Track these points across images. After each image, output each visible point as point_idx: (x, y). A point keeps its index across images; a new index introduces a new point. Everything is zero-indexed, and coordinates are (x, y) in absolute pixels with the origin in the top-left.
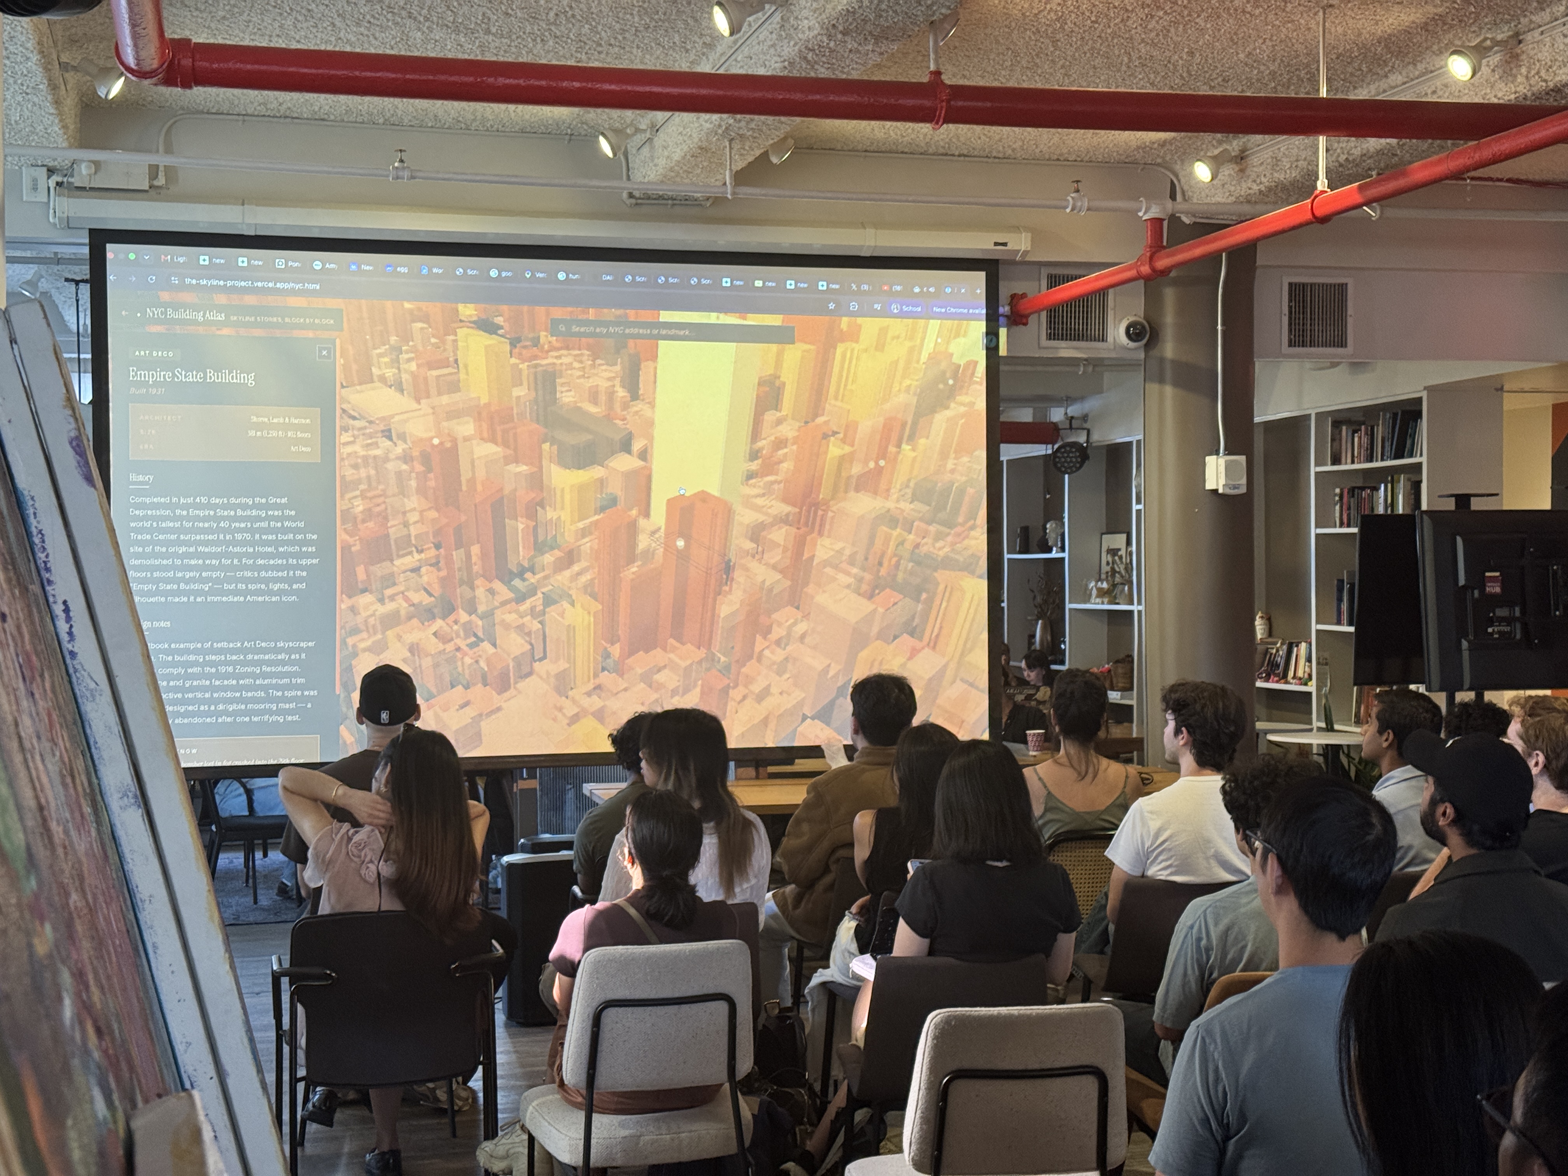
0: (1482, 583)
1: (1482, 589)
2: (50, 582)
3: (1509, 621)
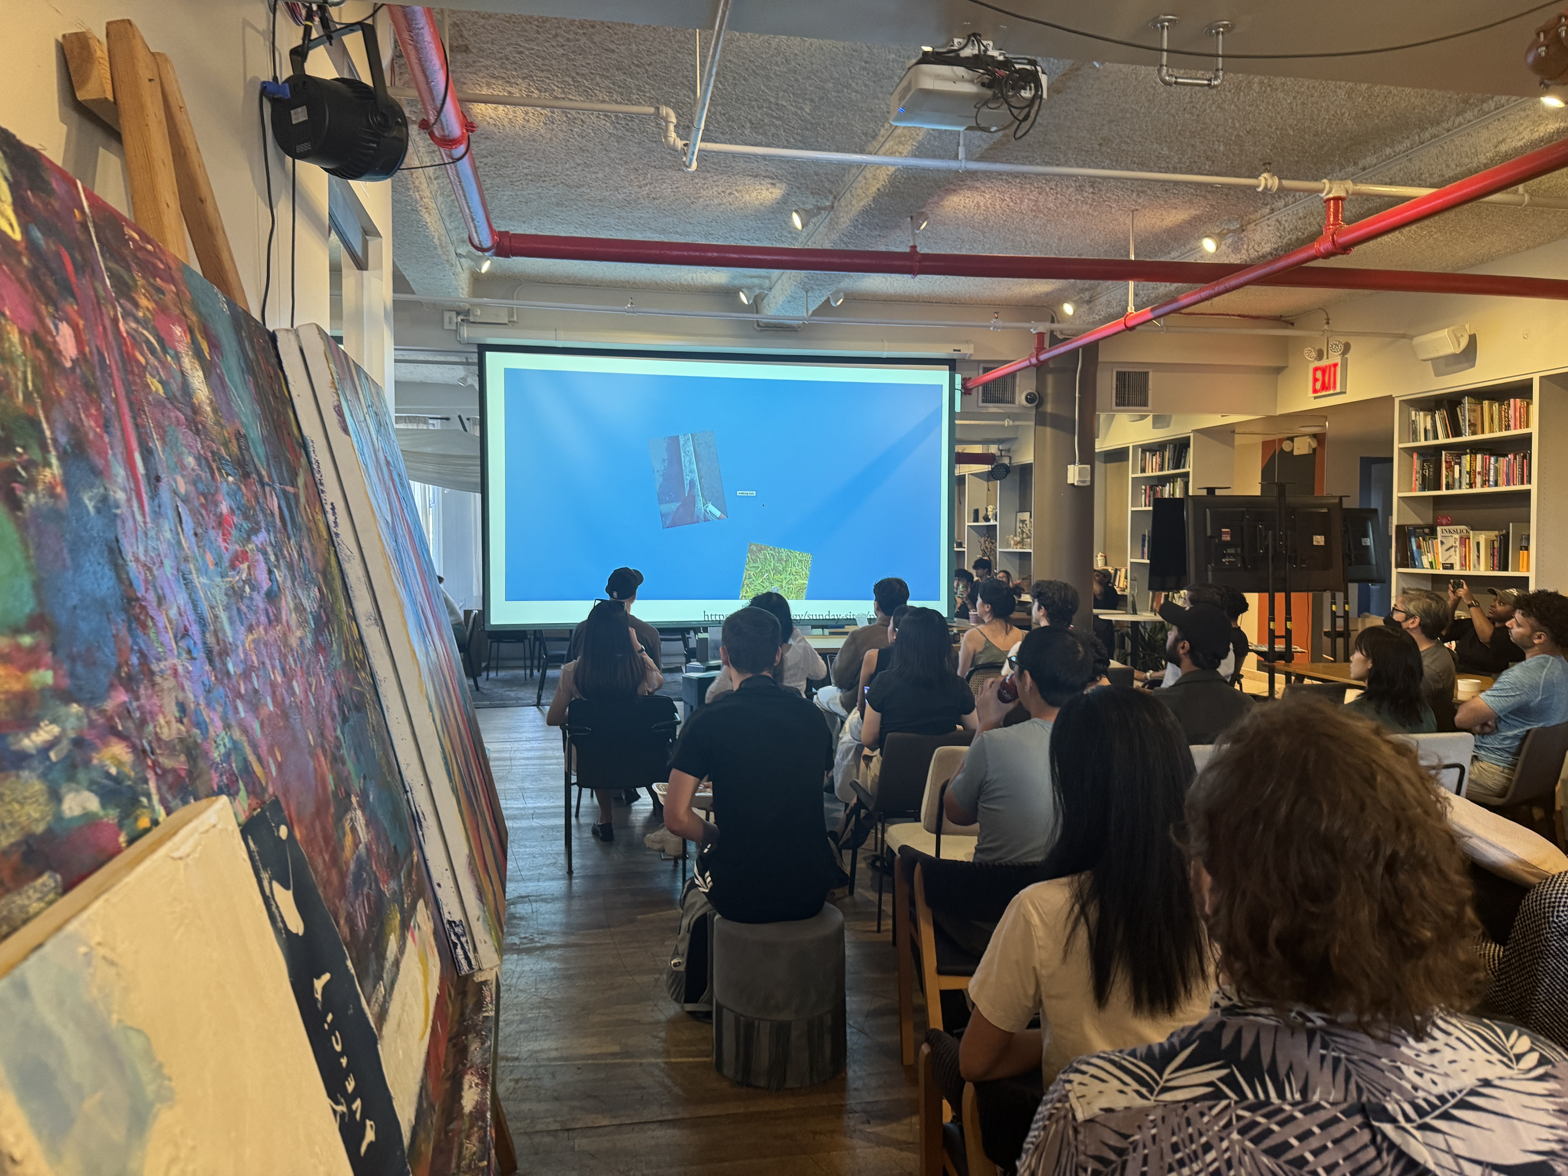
0: (1221, 534)
1: (1220, 538)
2: (323, 491)
3: (1234, 555)
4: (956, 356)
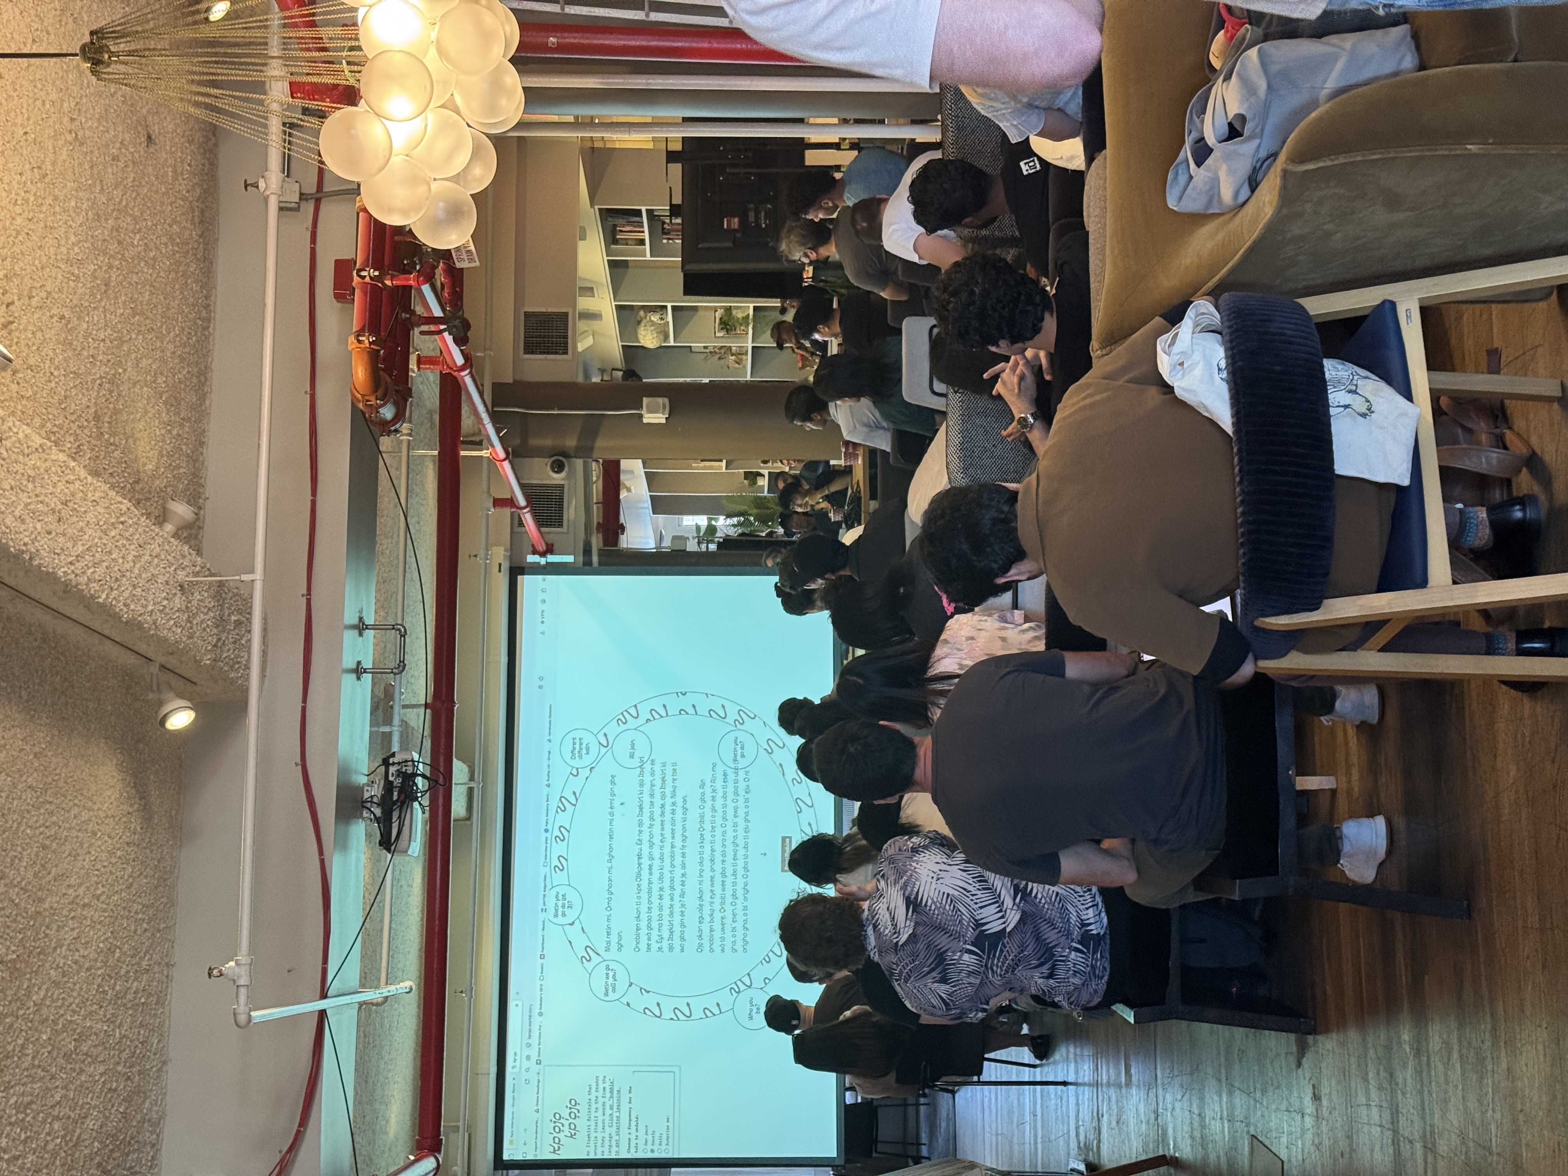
1: (735, 230)
4: (506, 566)
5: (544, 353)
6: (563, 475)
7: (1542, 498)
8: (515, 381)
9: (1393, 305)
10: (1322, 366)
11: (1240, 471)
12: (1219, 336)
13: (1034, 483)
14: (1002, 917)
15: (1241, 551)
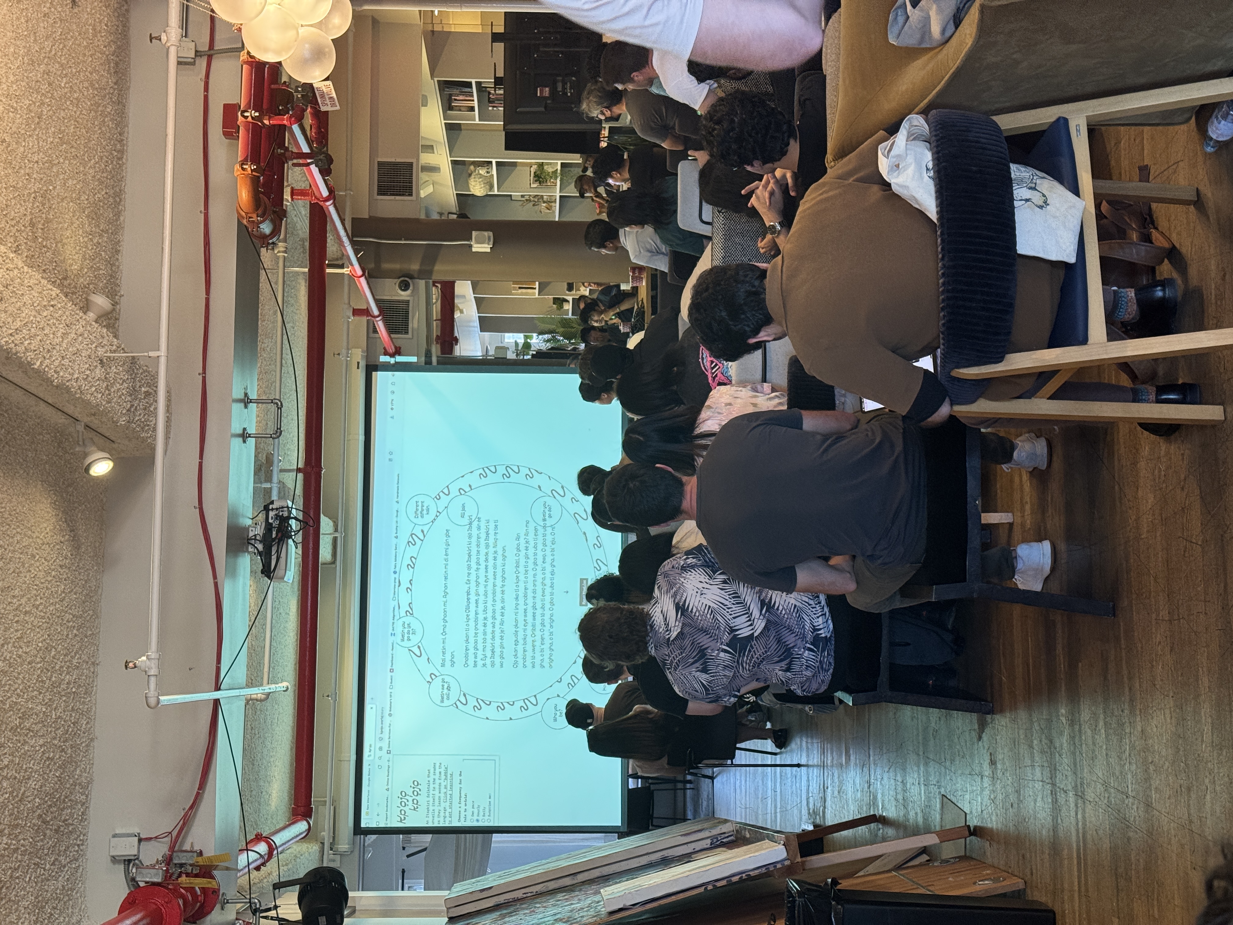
0: (543, 98)
3: (564, 84)
4: (363, 364)
5: (393, 195)
6: (409, 292)
7: (1179, 281)
8: (370, 217)
9: (1066, 120)
10: (1009, 168)
11: (942, 249)
12: (927, 144)
13: (780, 262)
14: (751, 625)
15: (942, 314)
